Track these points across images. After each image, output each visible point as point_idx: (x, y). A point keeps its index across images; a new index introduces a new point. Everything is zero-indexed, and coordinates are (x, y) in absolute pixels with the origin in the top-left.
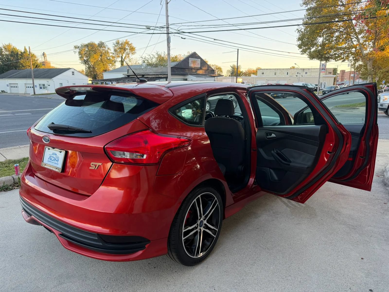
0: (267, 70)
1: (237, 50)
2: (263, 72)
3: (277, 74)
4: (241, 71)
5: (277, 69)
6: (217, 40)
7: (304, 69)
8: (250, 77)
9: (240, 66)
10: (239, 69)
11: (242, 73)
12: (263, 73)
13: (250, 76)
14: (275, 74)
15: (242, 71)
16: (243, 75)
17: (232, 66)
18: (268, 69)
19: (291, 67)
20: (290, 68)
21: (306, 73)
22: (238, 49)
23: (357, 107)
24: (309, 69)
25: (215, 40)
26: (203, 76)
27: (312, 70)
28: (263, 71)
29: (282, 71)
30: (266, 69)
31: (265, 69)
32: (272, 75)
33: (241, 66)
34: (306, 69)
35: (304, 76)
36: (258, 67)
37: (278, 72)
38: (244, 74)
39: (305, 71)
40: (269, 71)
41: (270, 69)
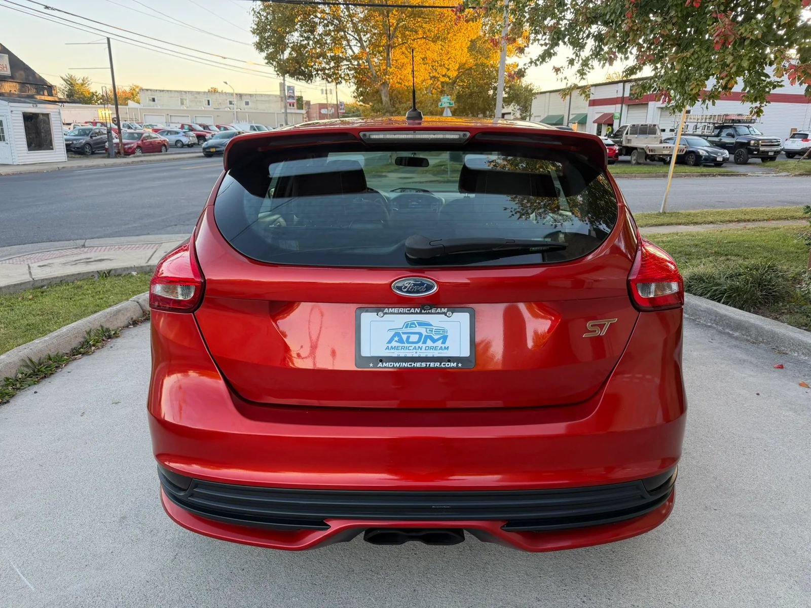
0: (162, 93)
1: (106, 41)
2: (153, 97)
3: (187, 102)
4: (91, 91)
5: (185, 92)
6: (53, 9)
7: (240, 96)
8: (127, 107)
9: (87, 78)
10: (86, 85)
11: (97, 96)
12: (154, 100)
13: (127, 105)
14: (182, 104)
15: (96, 93)
16: (99, 102)
17: (66, 78)
18: (163, 91)
19: (210, 89)
20: (207, 91)
21: (247, 103)
22: (108, 39)
23: (384, 174)
24: (251, 95)
25: (47, 7)
26: (27, 100)
27: (258, 98)
28: (152, 95)
29: (196, 98)
30: (161, 91)
31: (156, 90)
32: (175, 104)
33: (89, 79)
34: (246, 95)
35: (244, 109)
36: (135, 84)
37: (188, 98)
38: (101, 99)
39: (245, 99)
40: (166, 94)
41: (168, 91)
